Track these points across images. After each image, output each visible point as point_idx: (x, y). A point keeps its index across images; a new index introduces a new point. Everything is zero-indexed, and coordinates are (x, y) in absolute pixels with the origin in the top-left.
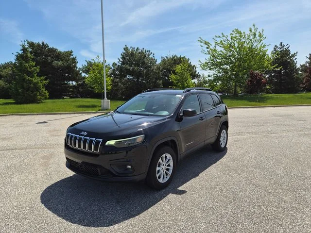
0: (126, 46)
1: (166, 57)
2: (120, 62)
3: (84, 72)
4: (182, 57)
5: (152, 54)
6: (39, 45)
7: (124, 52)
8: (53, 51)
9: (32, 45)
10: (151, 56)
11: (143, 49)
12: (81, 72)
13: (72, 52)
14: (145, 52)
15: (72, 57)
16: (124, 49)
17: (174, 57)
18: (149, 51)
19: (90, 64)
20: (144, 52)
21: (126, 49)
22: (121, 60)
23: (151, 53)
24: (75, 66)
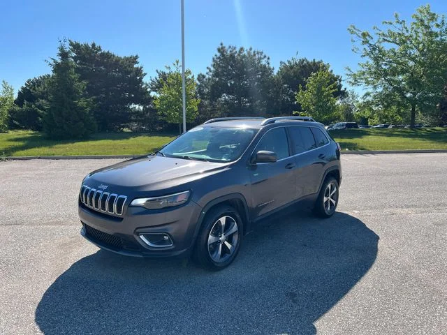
0: (222, 44)
1: (289, 62)
2: (211, 73)
3: (153, 89)
4: (316, 61)
5: (266, 59)
6: (87, 47)
7: (218, 54)
8: (107, 56)
9: (76, 47)
10: (264, 62)
11: (251, 49)
12: (149, 90)
13: (137, 57)
14: (255, 55)
15: (136, 66)
16: (219, 50)
17: (302, 63)
18: (262, 53)
19: (164, 76)
20: (252, 54)
21: (222, 50)
22: (212, 69)
23: (265, 57)
24: (140, 80)
